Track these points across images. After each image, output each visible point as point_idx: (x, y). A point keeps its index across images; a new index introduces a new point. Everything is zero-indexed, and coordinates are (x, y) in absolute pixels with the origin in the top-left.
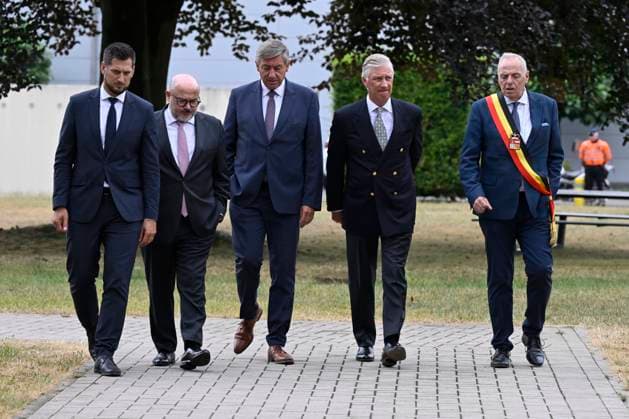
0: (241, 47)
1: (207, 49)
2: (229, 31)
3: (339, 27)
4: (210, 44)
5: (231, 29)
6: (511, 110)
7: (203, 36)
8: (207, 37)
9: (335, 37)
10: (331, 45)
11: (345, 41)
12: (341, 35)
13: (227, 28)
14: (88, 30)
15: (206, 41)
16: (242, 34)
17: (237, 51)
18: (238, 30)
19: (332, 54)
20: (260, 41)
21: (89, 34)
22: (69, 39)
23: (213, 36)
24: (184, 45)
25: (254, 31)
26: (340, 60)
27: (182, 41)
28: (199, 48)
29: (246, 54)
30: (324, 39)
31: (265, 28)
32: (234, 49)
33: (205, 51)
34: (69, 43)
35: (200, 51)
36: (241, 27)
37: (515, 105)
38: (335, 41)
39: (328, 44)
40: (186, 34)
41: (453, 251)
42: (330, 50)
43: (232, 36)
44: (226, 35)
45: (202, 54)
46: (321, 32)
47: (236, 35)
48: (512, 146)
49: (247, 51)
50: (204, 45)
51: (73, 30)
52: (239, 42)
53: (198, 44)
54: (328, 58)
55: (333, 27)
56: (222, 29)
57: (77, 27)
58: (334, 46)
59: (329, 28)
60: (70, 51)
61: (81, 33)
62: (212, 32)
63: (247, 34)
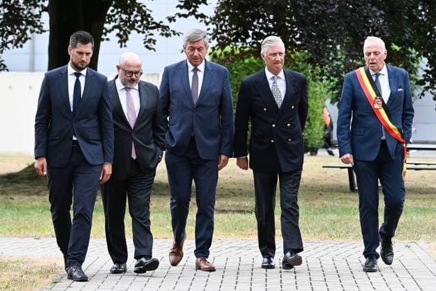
0: (150, 41)
1: (125, 42)
2: (141, 29)
3: (221, 26)
4: (127, 39)
5: (142, 27)
6: (374, 78)
7: (122, 33)
8: (125, 33)
9: (219, 33)
10: (216, 39)
11: (226, 36)
12: (223, 31)
13: (140, 27)
14: (36, 29)
15: (125, 37)
16: (151, 31)
17: (147, 44)
18: (148, 28)
19: (217, 46)
20: (164, 36)
21: (38, 32)
22: (23, 36)
23: (129, 33)
24: (108, 39)
25: (160, 29)
26: (222, 50)
27: (107, 37)
28: (119, 42)
29: (153, 46)
30: (210, 35)
31: (168, 27)
32: (145, 43)
33: (123, 44)
34: (23, 39)
35: (120, 44)
36: (150, 26)
37: (377, 75)
38: (218, 36)
39: (213, 39)
40: (110, 31)
41: (309, 190)
42: (215, 43)
43: (143, 33)
44: (139, 32)
45: (121, 46)
46: (208, 29)
47: (146, 32)
48: (376, 106)
49: (154, 44)
50: (123, 39)
51: (26, 29)
52: (149, 37)
53: (118, 39)
54: (213, 49)
55: (217, 25)
56: (136, 27)
57: (28, 27)
58: (218, 40)
59: (215, 26)
60: (24, 45)
61: (32, 32)
62: (128, 30)
63: (154, 31)
